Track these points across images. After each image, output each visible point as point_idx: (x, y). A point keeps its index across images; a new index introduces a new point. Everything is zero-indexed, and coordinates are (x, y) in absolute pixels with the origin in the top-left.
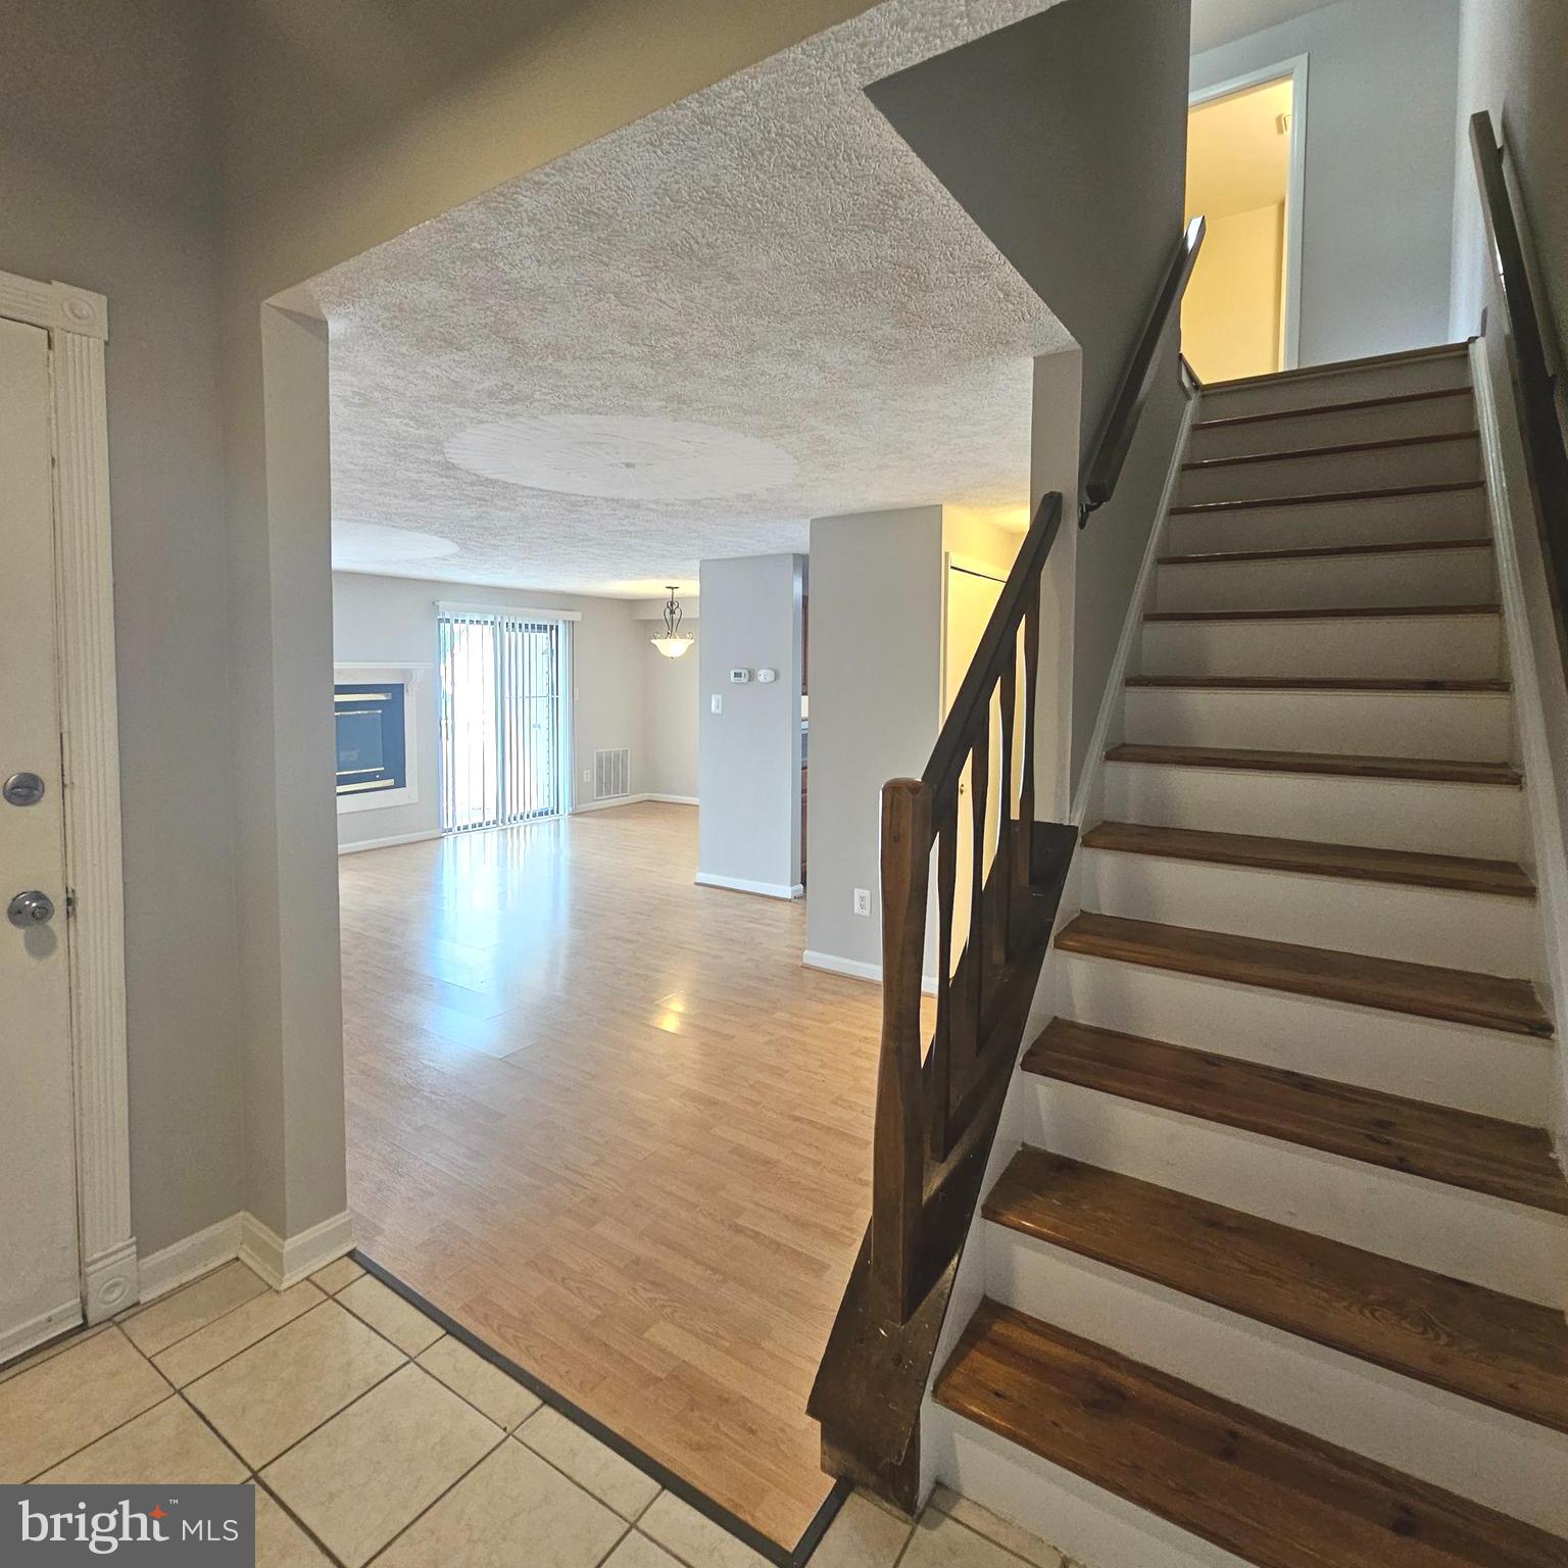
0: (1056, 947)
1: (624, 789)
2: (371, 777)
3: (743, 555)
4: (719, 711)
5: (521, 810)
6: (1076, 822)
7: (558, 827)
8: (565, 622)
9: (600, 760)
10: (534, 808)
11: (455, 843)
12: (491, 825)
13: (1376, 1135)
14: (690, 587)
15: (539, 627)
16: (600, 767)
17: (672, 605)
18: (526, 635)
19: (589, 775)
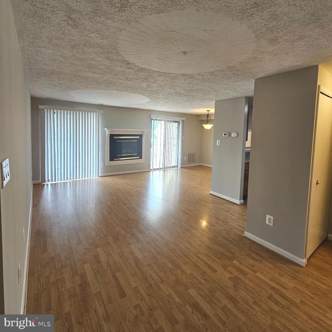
1: (195, 162)
2: (134, 156)
3: (229, 98)
4: (219, 145)
5: (169, 166)
7: (178, 171)
8: (181, 120)
9: (189, 155)
10: (172, 165)
11: (153, 173)
12: (162, 169)
14: (212, 111)
15: (175, 121)
16: (189, 157)
17: (208, 115)
18: (172, 123)
19: (185, 158)
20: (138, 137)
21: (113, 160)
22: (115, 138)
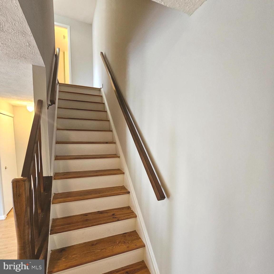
0: (52, 204)
6: (52, 175)
13: (114, 217)
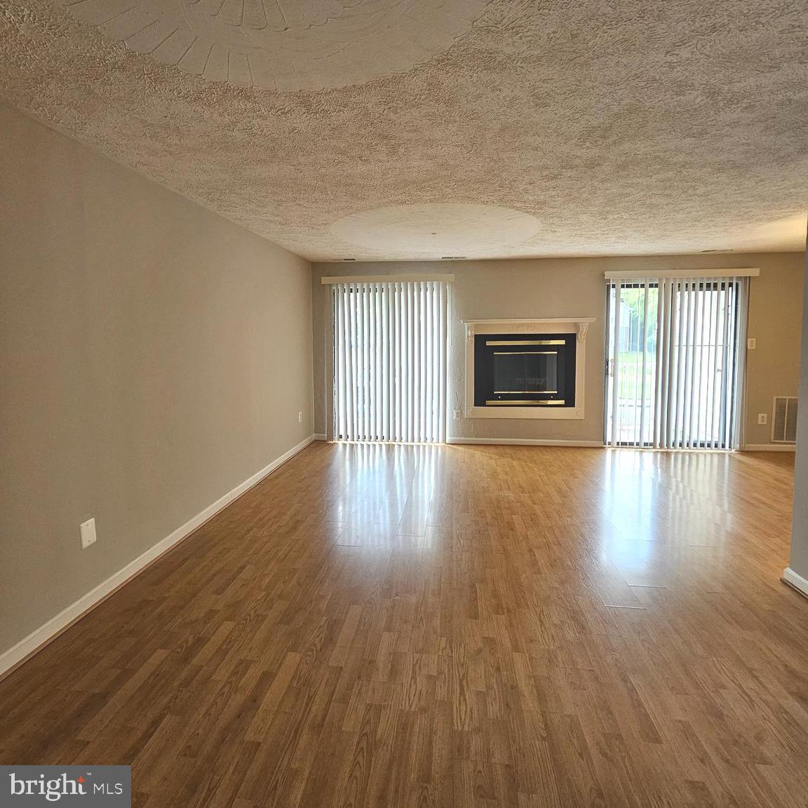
9: (782, 406)
12: (650, 447)
16: (780, 414)
19: (763, 419)
20: (562, 342)
21: (485, 405)
22: (489, 343)
